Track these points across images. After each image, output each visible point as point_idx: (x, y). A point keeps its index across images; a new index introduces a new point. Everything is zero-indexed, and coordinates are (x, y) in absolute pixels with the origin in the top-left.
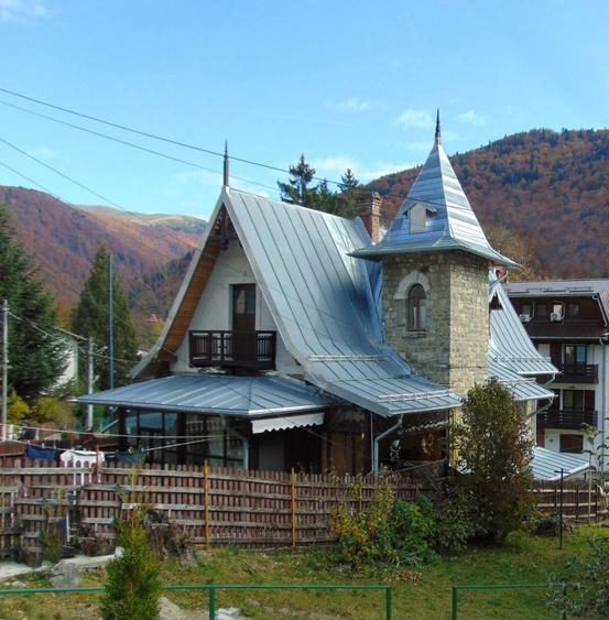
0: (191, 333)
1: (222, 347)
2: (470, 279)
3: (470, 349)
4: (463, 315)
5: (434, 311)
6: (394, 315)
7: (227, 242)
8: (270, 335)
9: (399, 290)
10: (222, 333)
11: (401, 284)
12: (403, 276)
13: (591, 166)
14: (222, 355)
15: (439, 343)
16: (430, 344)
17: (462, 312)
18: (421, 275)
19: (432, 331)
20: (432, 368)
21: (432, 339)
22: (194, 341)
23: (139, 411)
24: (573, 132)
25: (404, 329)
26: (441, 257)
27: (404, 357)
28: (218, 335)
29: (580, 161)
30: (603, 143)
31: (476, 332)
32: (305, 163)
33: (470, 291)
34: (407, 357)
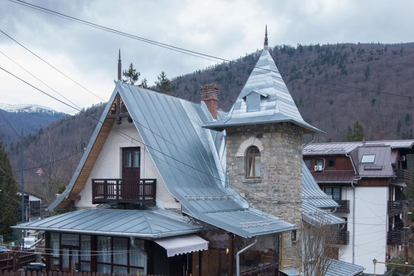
0: (93, 180)
1: (117, 190)
2: (292, 142)
3: (291, 190)
4: (287, 167)
5: (267, 164)
6: (236, 168)
7: (120, 119)
8: (152, 181)
9: (240, 150)
10: (117, 180)
11: (241, 146)
12: (243, 141)
13: (318, 69)
14: (117, 195)
15: (271, 186)
16: (264, 187)
17: (287, 165)
18: (257, 140)
19: (266, 178)
20: (265, 203)
21: (265, 184)
22: (95, 186)
23: (60, 234)
24: (306, 46)
25: (243, 177)
26: (273, 127)
27: (244, 196)
28: (115, 182)
29: (310, 65)
30: (327, 53)
31: (295, 178)
32: (133, 69)
33: (292, 151)
34: (246, 196)
